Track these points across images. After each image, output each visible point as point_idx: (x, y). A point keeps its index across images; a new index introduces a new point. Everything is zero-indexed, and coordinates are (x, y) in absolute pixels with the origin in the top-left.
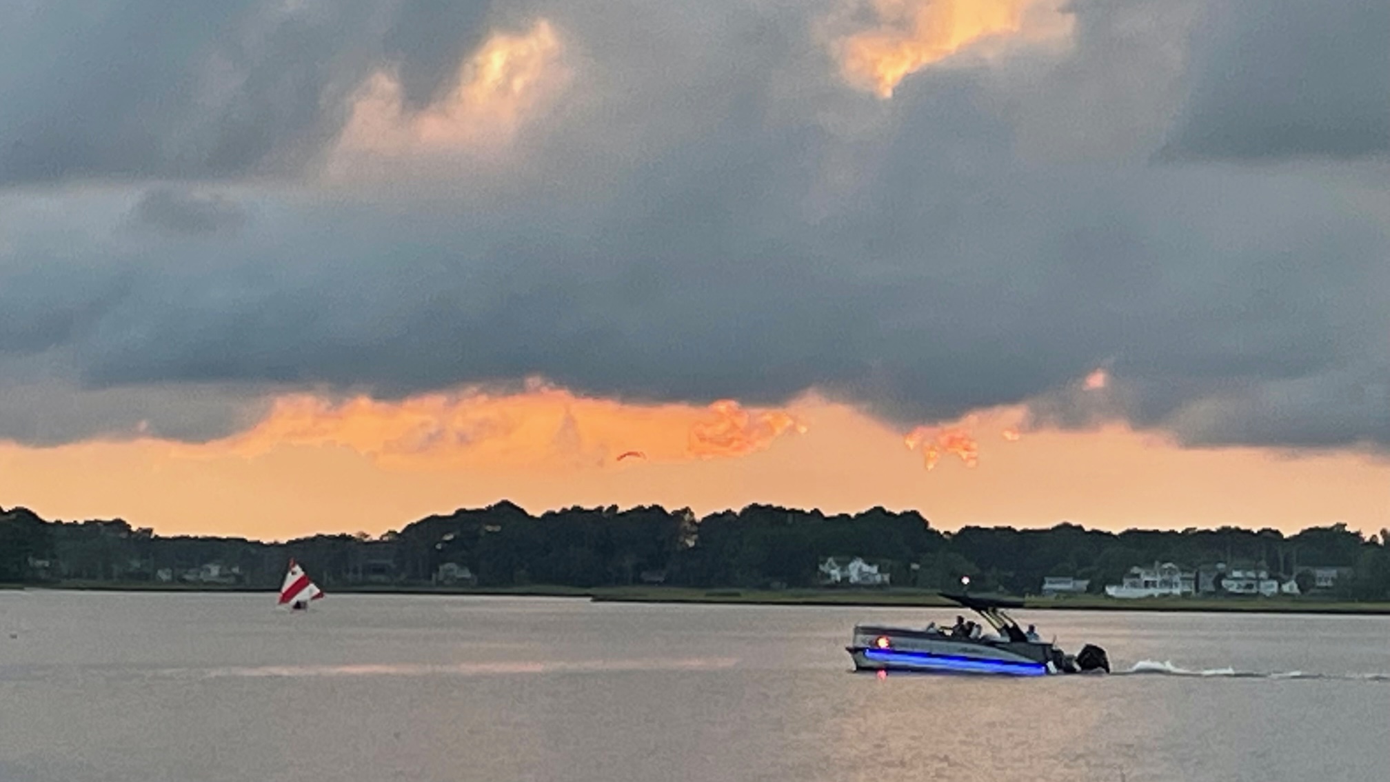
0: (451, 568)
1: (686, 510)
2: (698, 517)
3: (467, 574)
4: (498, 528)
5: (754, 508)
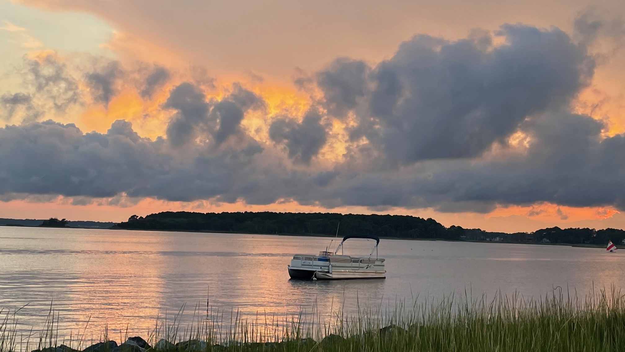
0: (545, 240)
2: (597, 230)
3: (548, 241)
4: (555, 232)
5: (608, 229)
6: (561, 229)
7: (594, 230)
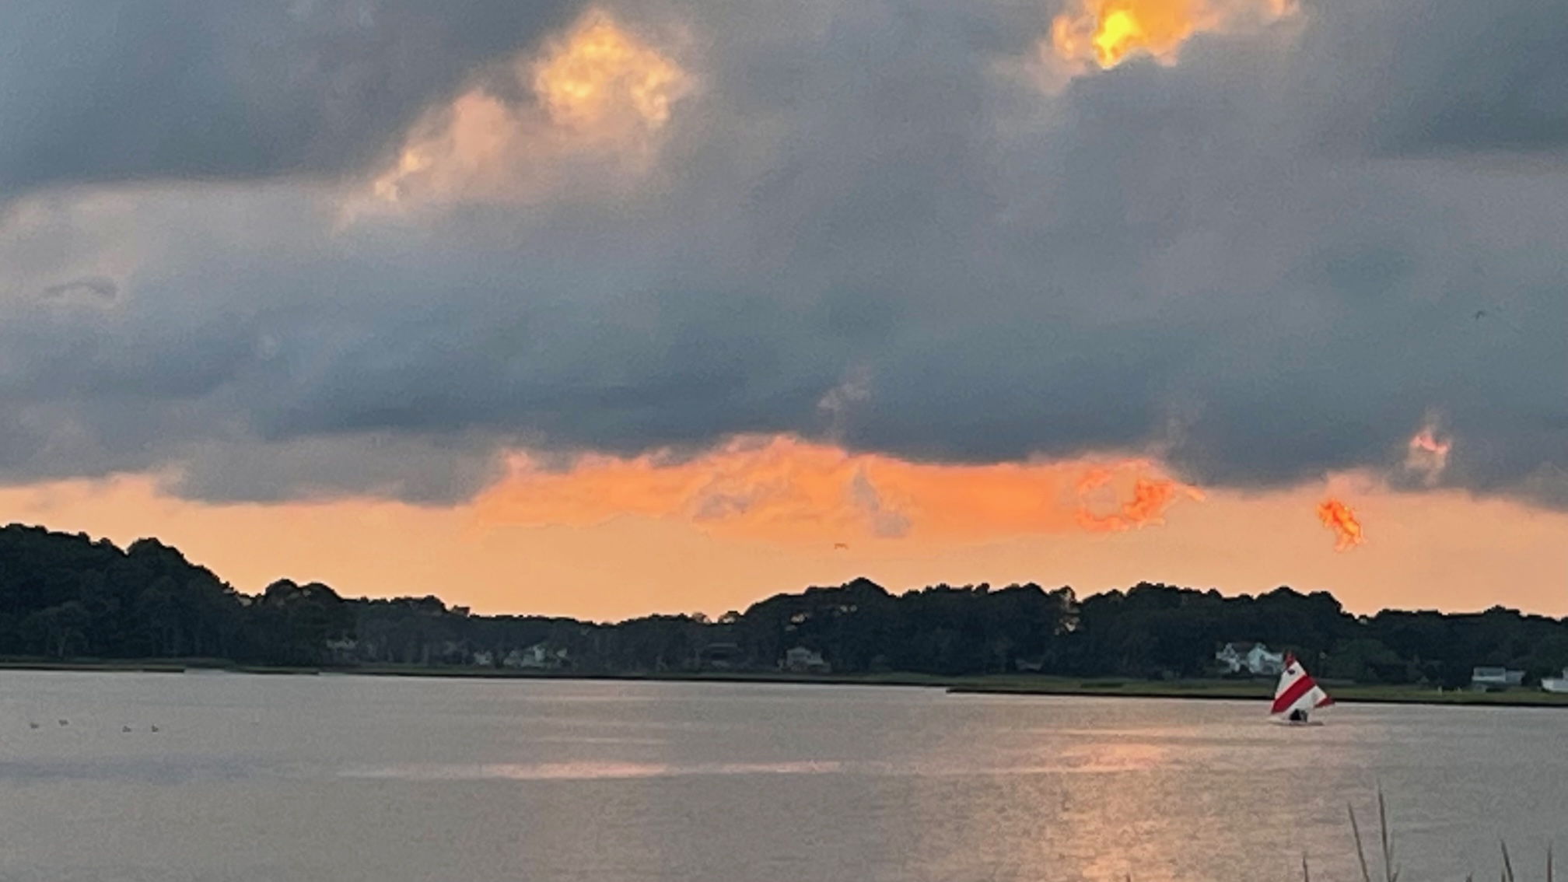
0: (800, 653)
1: (1065, 590)
2: (1080, 598)
3: (817, 660)
4: (854, 609)
5: (1143, 587)
6: (890, 592)
7: (1069, 595)
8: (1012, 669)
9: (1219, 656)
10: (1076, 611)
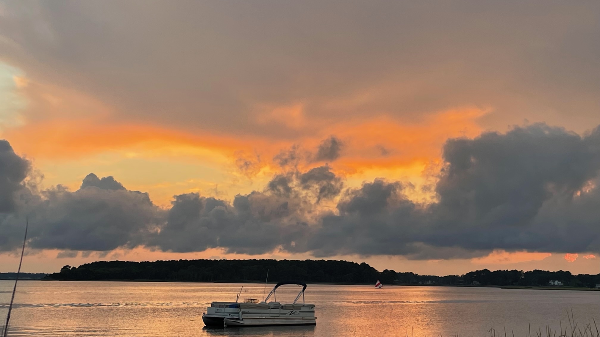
0: (475, 282)
1: (522, 271)
2: (524, 272)
3: (478, 283)
4: (484, 274)
5: (536, 270)
6: (491, 271)
8: (512, 284)
9: (549, 282)
10: (524, 274)
